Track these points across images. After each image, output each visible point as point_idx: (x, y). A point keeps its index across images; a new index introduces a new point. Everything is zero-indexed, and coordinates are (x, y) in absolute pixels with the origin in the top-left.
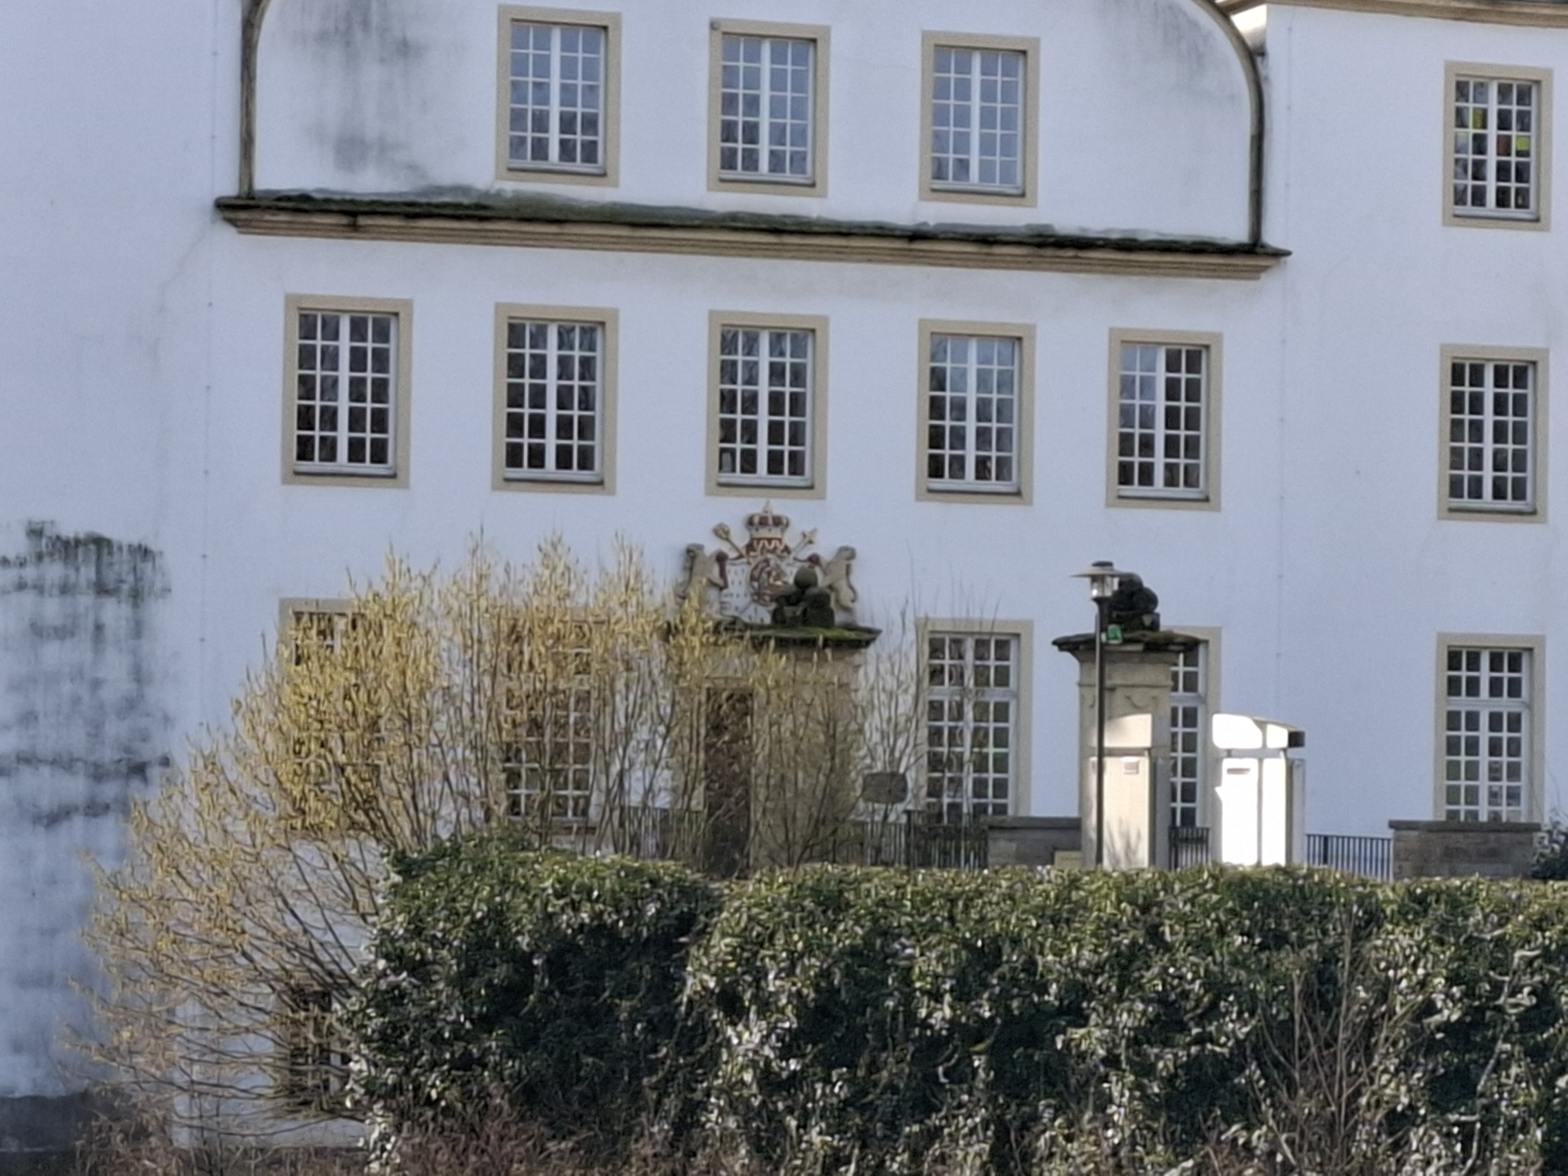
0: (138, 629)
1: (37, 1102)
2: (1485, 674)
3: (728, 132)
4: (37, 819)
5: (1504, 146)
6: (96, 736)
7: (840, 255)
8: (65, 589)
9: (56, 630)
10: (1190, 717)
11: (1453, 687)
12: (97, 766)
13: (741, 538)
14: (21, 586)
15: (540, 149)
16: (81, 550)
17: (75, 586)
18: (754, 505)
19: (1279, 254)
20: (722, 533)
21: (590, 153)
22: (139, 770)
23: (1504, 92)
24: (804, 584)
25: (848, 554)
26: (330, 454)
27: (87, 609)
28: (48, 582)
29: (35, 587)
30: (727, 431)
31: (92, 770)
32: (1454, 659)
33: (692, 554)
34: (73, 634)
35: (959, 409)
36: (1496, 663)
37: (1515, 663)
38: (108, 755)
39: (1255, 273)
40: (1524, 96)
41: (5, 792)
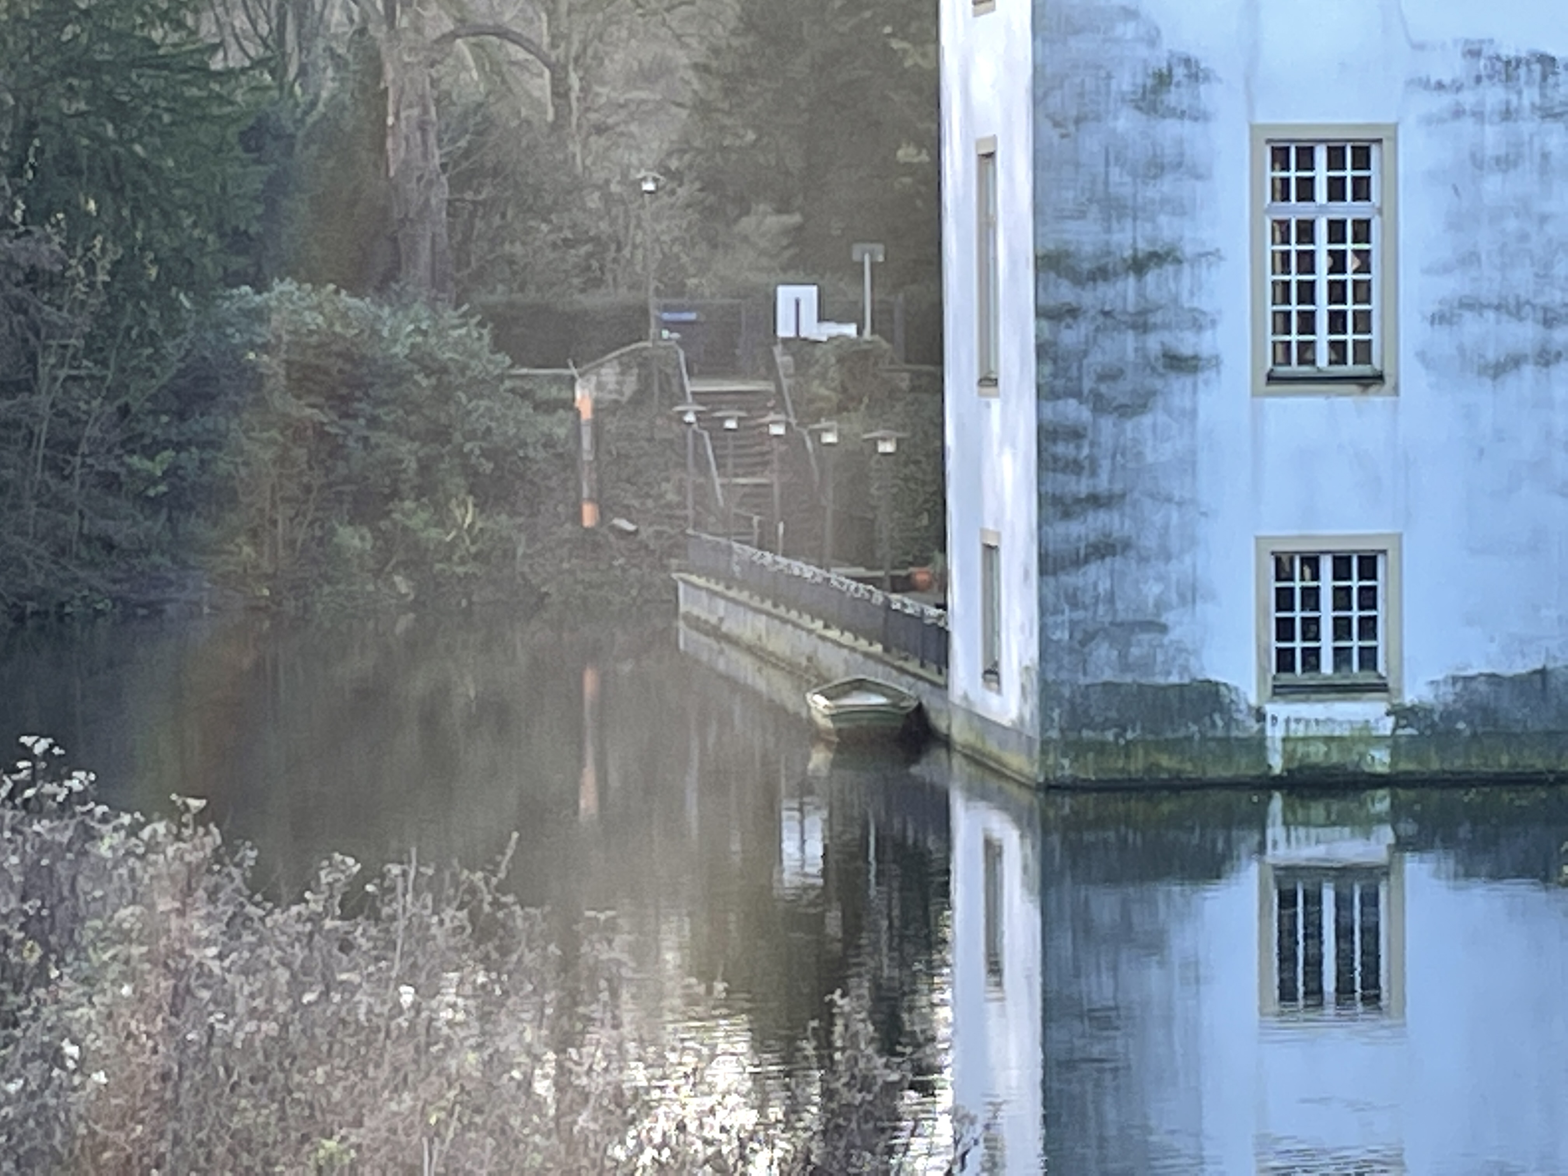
1: (1493, 678)
4: (1482, 370)
6: (1545, 276)
8: (1507, 114)
9: (1498, 160)
12: (1545, 310)
14: (1458, 113)
16: (1523, 70)
17: (1517, 111)
27: (1531, 136)
28: (1488, 108)
29: (1474, 114)
31: (1540, 315)
34: (1516, 165)
38: (1558, 298)
41: (1443, 338)
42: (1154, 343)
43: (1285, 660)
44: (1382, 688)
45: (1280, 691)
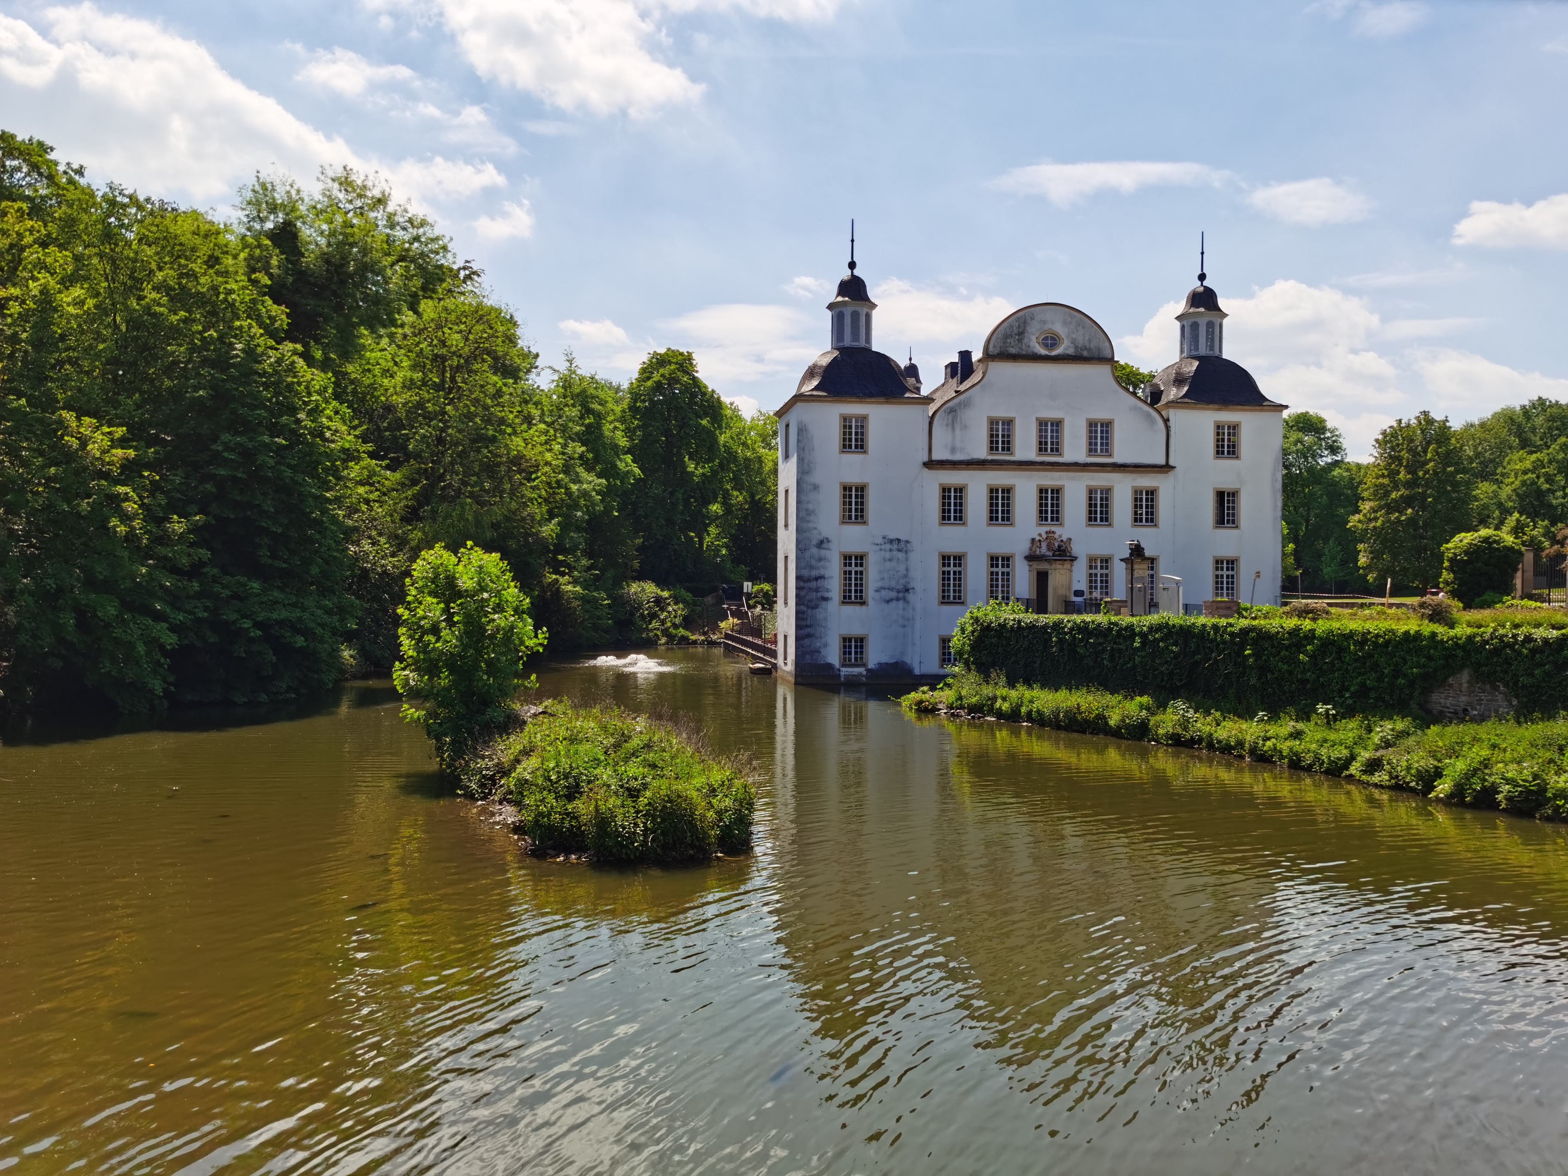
0: (907, 559)
1: (887, 664)
2: (1225, 565)
3: (1040, 443)
5: (1229, 440)
6: (898, 583)
7: (1067, 471)
8: (891, 550)
9: (889, 559)
10: (1152, 576)
11: (1217, 569)
12: (898, 590)
13: (1044, 536)
14: (881, 550)
15: (997, 449)
16: (894, 542)
17: (893, 550)
18: (1048, 529)
19: (1173, 467)
20: (1040, 535)
21: (1008, 449)
22: (907, 590)
23: (1229, 428)
24: (1059, 546)
25: (1070, 539)
26: (949, 519)
27: (897, 554)
28: (887, 549)
29: (884, 550)
30: (1041, 512)
32: (1217, 562)
33: (1033, 540)
34: (892, 560)
35: (1096, 505)
36: (1228, 563)
37: (1233, 562)
38: (900, 587)
39: (1167, 472)
40: (1234, 428)
41: (877, 595)
42: (819, 594)
43: (845, 659)
44: (864, 665)
45: (844, 666)
